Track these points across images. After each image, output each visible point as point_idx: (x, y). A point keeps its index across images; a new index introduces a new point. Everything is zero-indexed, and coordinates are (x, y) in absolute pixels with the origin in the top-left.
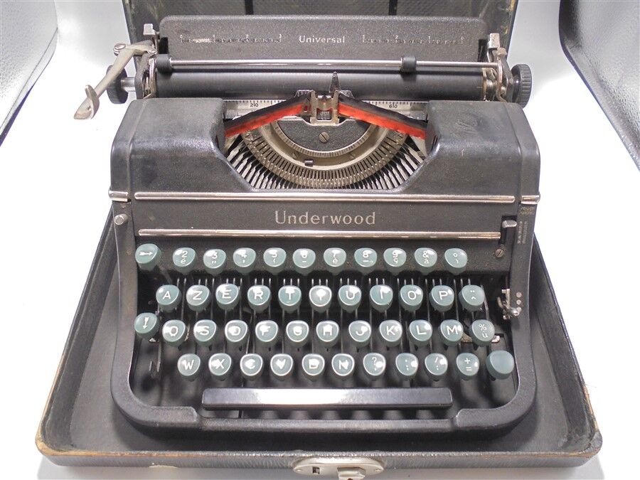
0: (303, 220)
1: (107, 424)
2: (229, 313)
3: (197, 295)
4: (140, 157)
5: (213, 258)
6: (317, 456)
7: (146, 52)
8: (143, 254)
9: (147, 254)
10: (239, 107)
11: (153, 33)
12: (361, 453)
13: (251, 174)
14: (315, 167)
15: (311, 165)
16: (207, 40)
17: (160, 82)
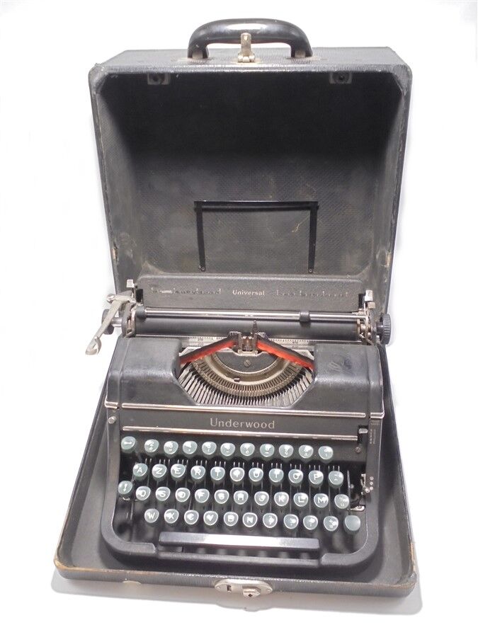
0: (228, 424)
1: (95, 554)
2: (178, 483)
3: (159, 470)
4: (127, 382)
5: (170, 447)
6: (230, 578)
7: (129, 302)
8: (126, 443)
9: (128, 443)
10: (190, 340)
11: (133, 286)
12: (257, 578)
13: (197, 386)
14: (241, 383)
15: (238, 381)
16: (170, 292)
17: (138, 324)
